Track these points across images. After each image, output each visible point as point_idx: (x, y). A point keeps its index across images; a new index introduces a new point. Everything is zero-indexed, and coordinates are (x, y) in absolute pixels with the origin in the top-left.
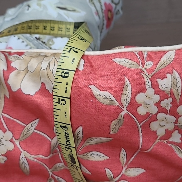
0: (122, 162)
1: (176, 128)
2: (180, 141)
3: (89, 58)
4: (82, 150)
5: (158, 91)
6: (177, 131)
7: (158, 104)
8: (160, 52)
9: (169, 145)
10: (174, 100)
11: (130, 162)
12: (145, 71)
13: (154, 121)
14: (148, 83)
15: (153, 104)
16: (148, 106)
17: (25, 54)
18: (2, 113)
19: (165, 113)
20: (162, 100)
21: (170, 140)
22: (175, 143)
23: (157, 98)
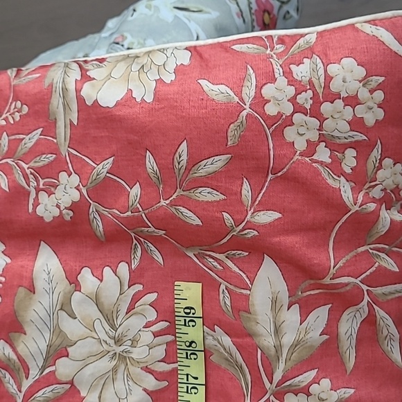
0: (246, 203)
1: (322, 138)
2: (330, 161)
3: (198, 48)
4: (187, 185)
5: (292, 81)
6: (324, 144)
7: (293, 100)
8: (295, 35)
9: (313, 164)
10: (315, 94)
11: (257, 202)
12: (275, 56)
13: (289, 125)
14: (278, 71)
15: (286, 100)
16: (279, 102)
17: (107, 60)
18: (69, 147)
19: (304, 113)
20: (299, 94)
21: (315, 157)
22: (321, 163)
23: (291, 91)
